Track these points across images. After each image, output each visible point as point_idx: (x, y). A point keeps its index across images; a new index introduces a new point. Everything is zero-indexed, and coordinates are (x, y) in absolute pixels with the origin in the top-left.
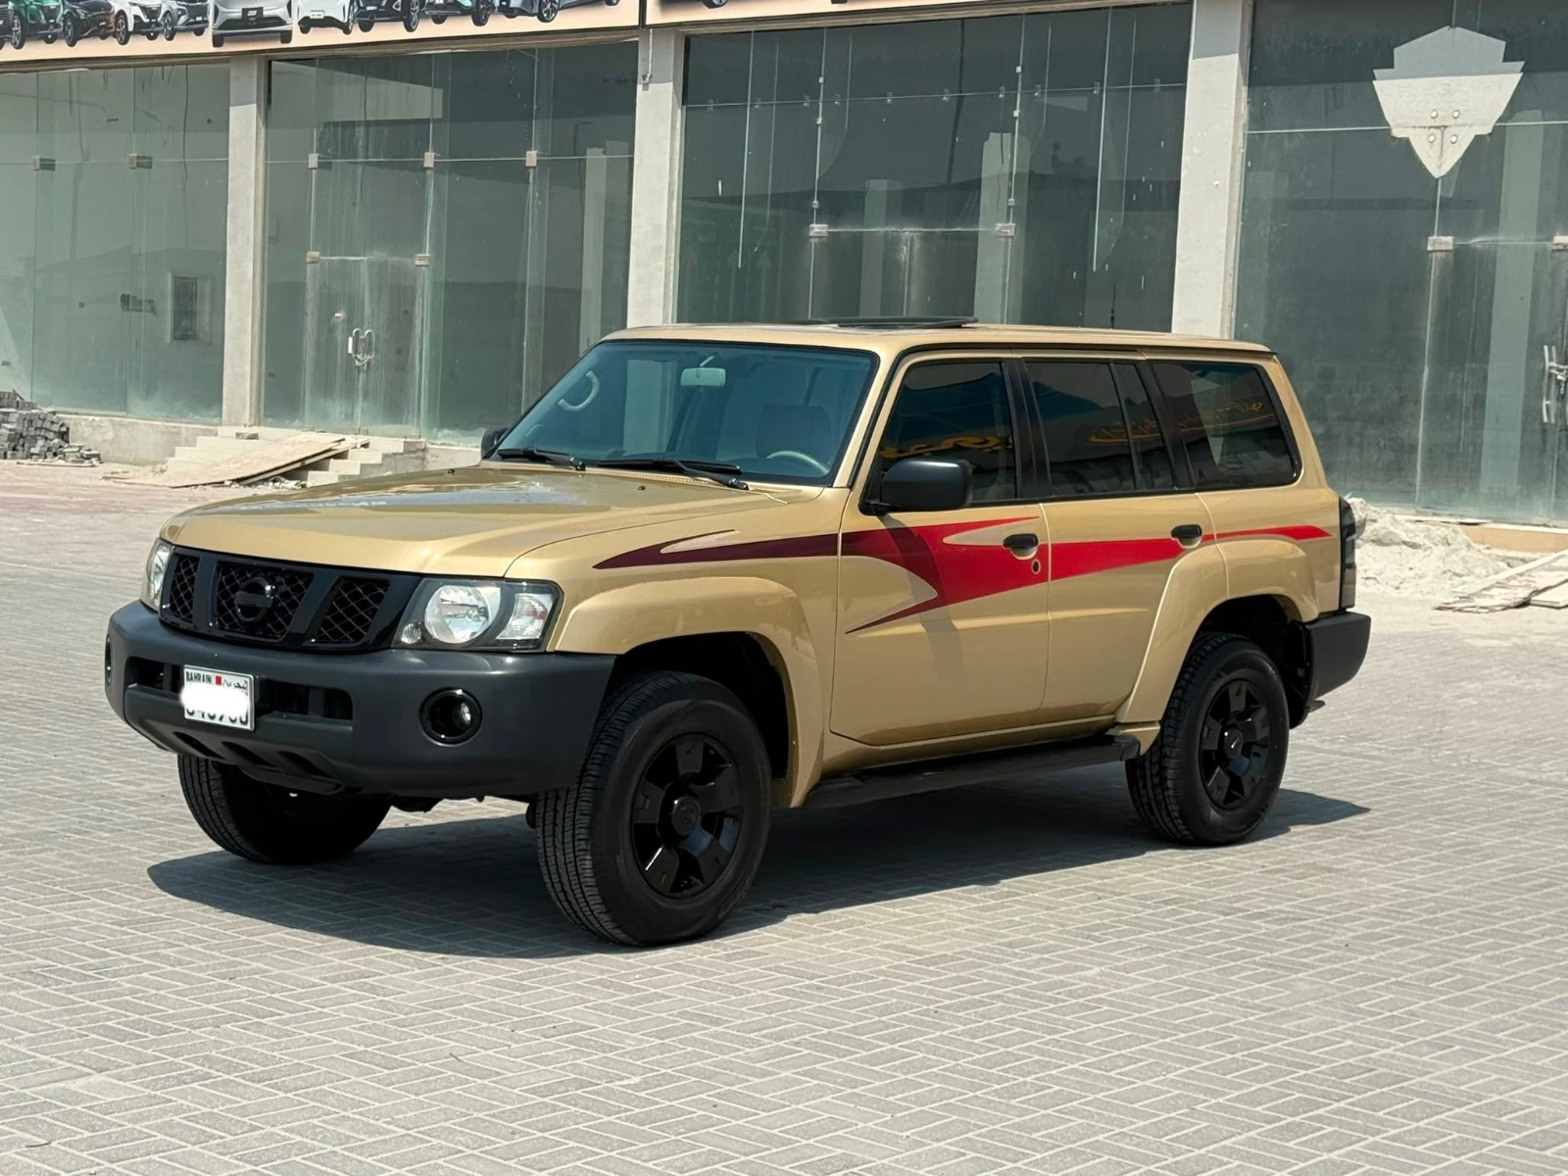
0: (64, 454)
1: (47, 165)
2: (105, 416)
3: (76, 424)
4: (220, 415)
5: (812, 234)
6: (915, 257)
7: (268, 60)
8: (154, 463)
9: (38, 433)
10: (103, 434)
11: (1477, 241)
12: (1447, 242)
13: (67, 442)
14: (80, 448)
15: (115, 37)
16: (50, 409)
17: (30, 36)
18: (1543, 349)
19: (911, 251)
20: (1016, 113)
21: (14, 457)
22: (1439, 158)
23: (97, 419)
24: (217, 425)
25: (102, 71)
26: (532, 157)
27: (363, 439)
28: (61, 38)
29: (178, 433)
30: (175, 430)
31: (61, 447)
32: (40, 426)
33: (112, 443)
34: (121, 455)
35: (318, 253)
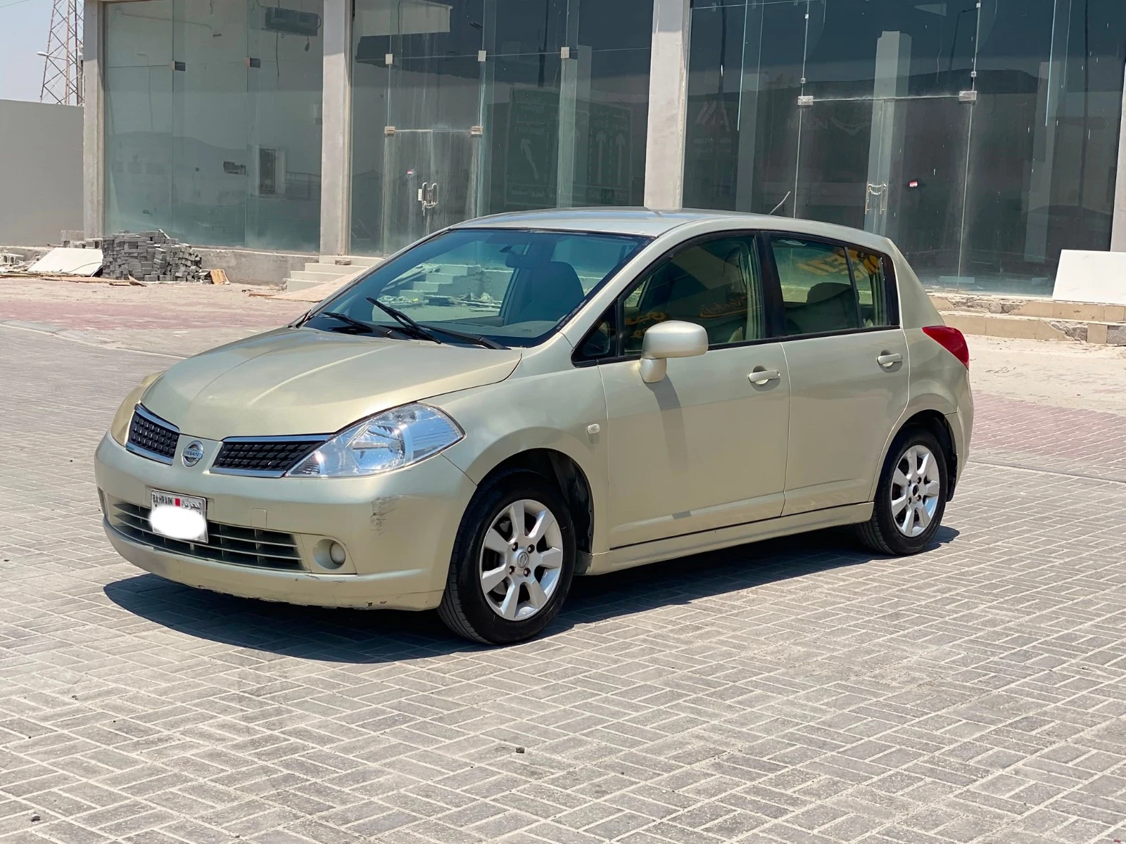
0: (199, 277)
1: (181, 68)
2: (228, 249)
3: (206, 255)
4: (318, 248)
5: (800, 104)
6: (889, 120)
9: (180, 262)
10: (228, 262)
13: (200, 268)
16: (189, 243)
19: (885, 114)
20: (978, 6)
21: (165, 279)
23: (223, 251)
24: (317, 255)
26: (565, 52)
27: (435, 266)
29: (286, 261)
30: (284, 258)
31: (197, 272)
32: (181, 257)
33: (235, 268)
34: (241, 277)
35: (393, 127)
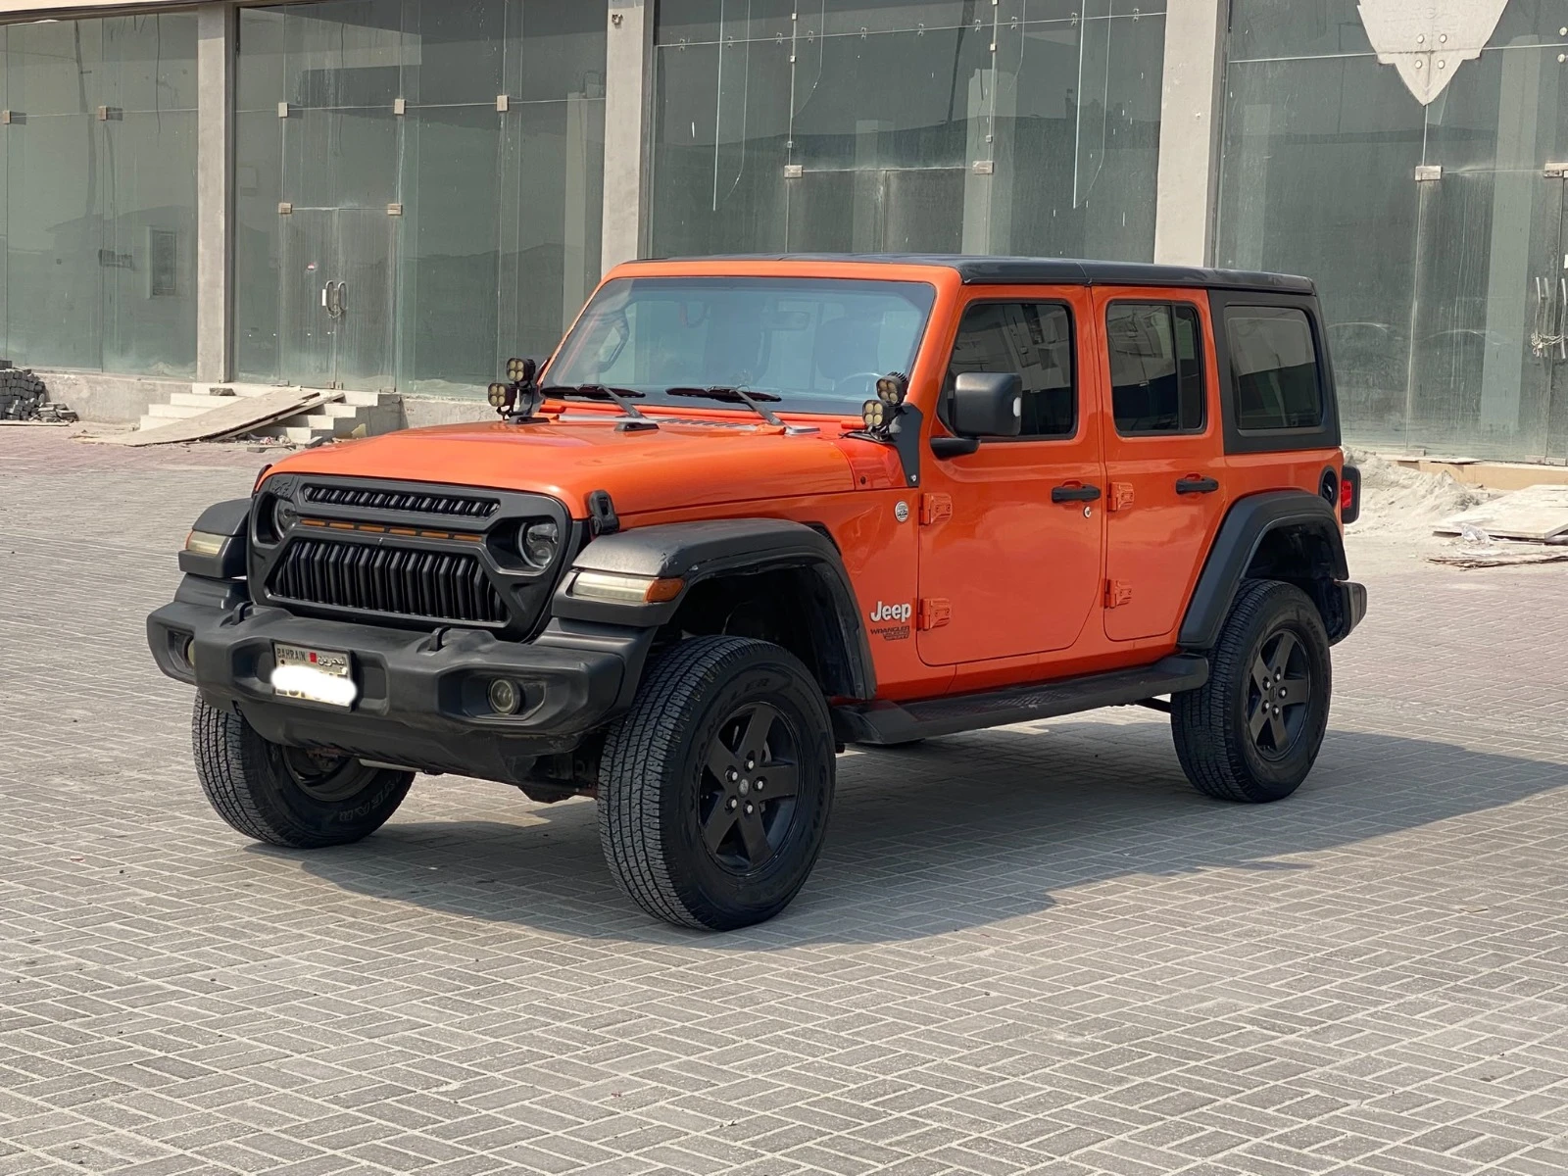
0: (38, 413)
1: (16, 118)
2: (80, 373)
3: (52, 382)
4: (196, 371)
5: (786, 175)
6: (892, 198)
7: (235, 7)
8: (129, 421)
9: (14, 392)
10: (80, 391)
11: (1467, 171)
12: (1434, 171)
13: (43, 402)
14: (56, 406)
16: (26, 368)
18: (1534, 280)
19: (887, 190)
20: (993, 47)
22: (1426, 84)
23: (72, 377)
24: (192, 381)
25: (73, 22)
26: (502, 102)
27: (336, 394)
29: (153, 390)
30: (150, 387)
31: (36, 406)
32: (15, 385)
33: (88, 401)
34: (97, 414)
35: (288, 205)
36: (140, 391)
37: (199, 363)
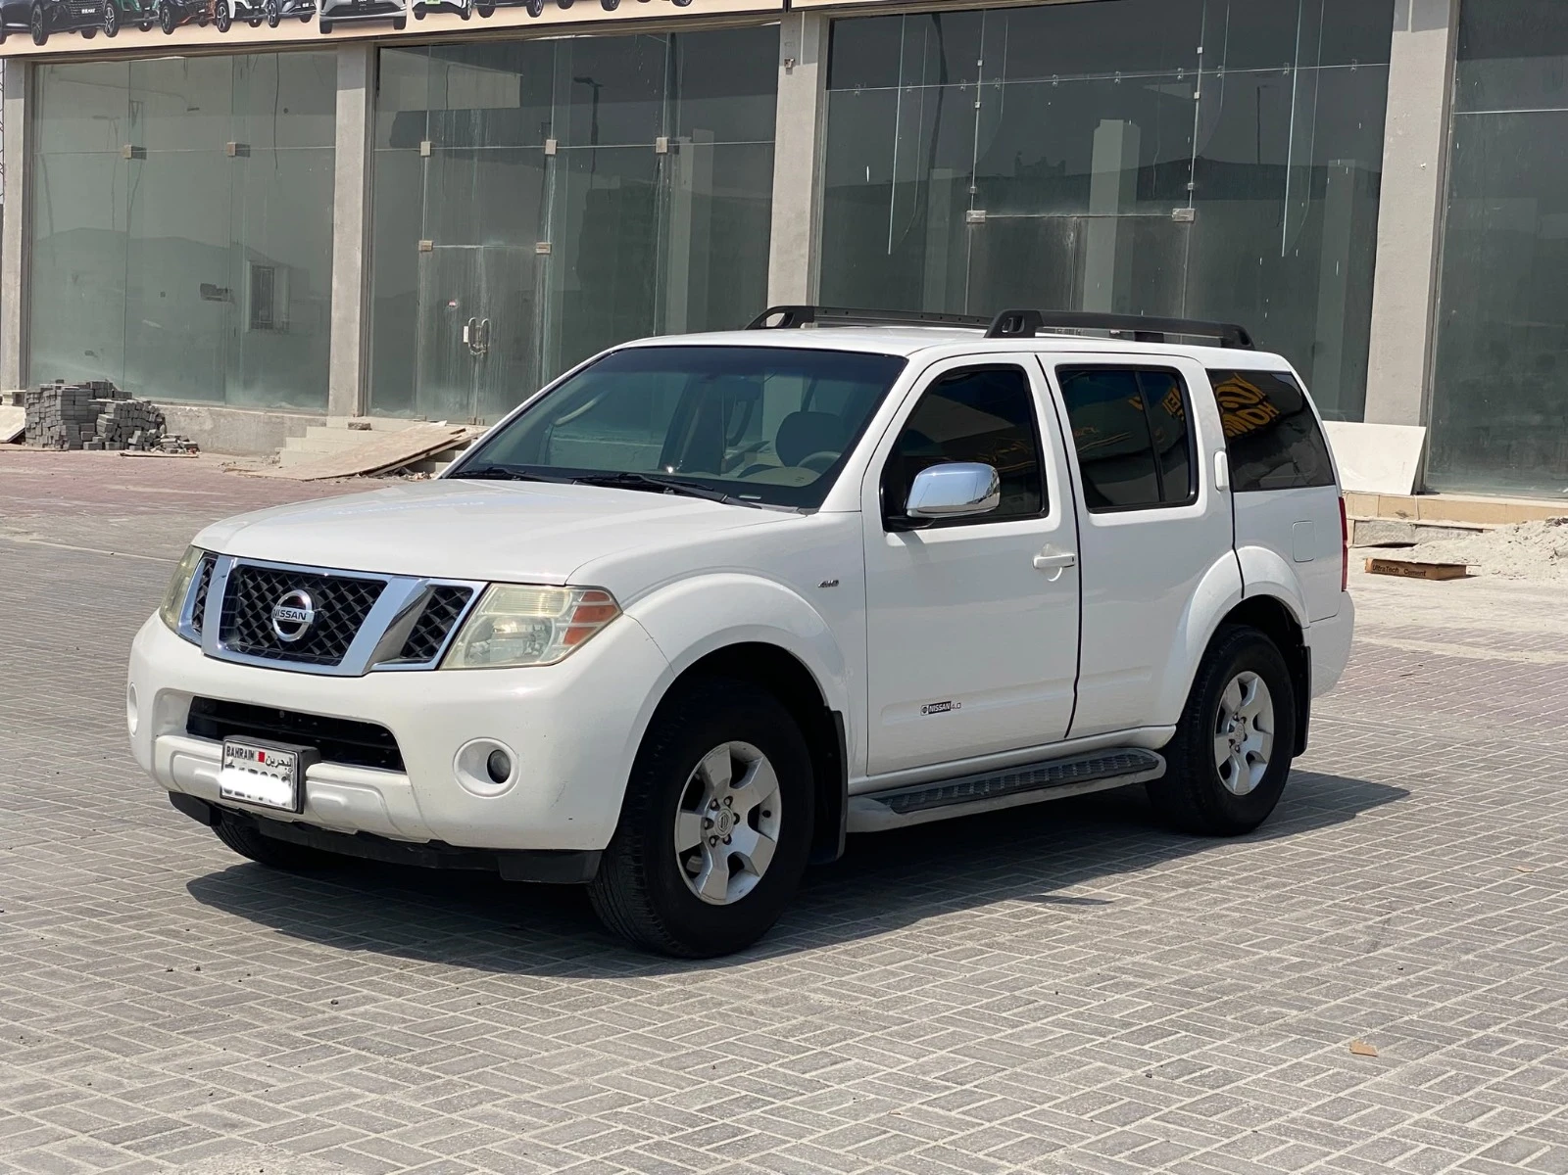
0: (160, 444)
1: (139, 154)
2: (202, 406)
3: (172, 414)
4: (327, 405)
5: (968, 220)
7: (377, 46)
8: (263, 454)
9: (135, 423)
10: (203, 423)
13: (164, 432)
14: (178, 438)
15: (215, 24)
16: (145, 399)
17: (122, 24)
21: (112, 448)
23: (195, 408)
24: (325, 415)
26: (662, 144)
28: (157, 26)
29: (283, 424)
30: (278, 420)
31: (158, 437)
32: (136, 416)
33: (211, 432)
34: (220, 446)
35: (431, 242)
36: (267, 423)
37: (331, 398)
